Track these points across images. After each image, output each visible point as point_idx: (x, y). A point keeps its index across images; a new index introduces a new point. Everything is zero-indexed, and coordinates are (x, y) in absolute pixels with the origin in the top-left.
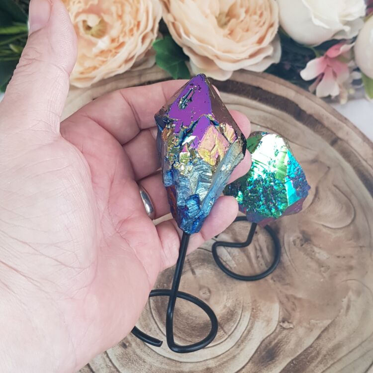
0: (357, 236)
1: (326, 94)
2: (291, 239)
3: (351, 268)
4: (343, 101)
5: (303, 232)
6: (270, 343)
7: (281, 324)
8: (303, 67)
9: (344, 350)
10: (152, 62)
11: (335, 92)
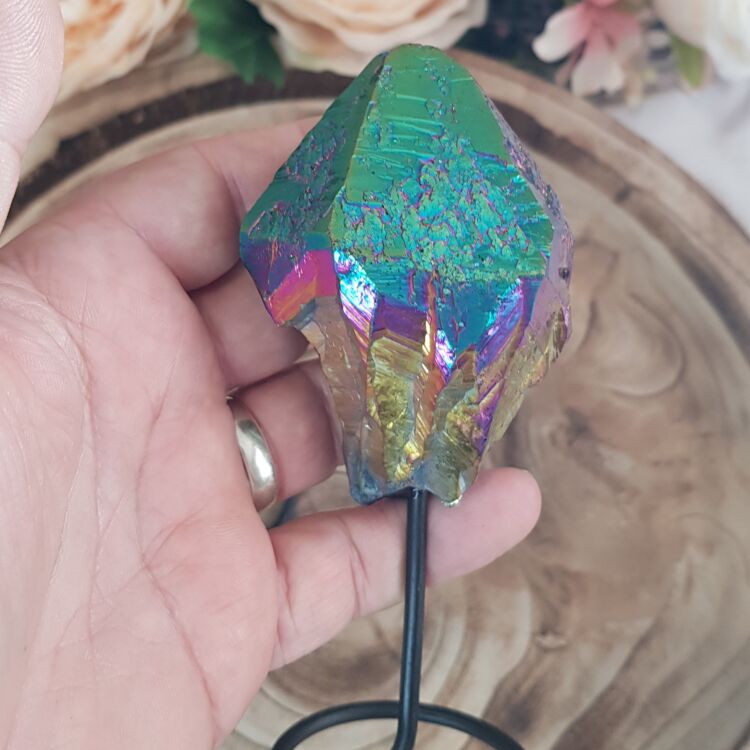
0: (693, 409)
1: (595, 87)
2: (546, 430)
3: (685, 489)
4: (634, 100)
5: (571, 413)
6: (516, 689)
7: (540, 639)
8: (540, 30)
9: (690, 689)
10: (191, 42)
11: (614, 80)
